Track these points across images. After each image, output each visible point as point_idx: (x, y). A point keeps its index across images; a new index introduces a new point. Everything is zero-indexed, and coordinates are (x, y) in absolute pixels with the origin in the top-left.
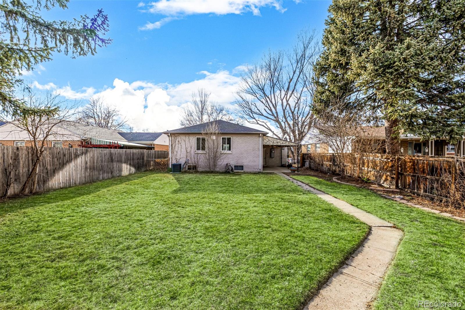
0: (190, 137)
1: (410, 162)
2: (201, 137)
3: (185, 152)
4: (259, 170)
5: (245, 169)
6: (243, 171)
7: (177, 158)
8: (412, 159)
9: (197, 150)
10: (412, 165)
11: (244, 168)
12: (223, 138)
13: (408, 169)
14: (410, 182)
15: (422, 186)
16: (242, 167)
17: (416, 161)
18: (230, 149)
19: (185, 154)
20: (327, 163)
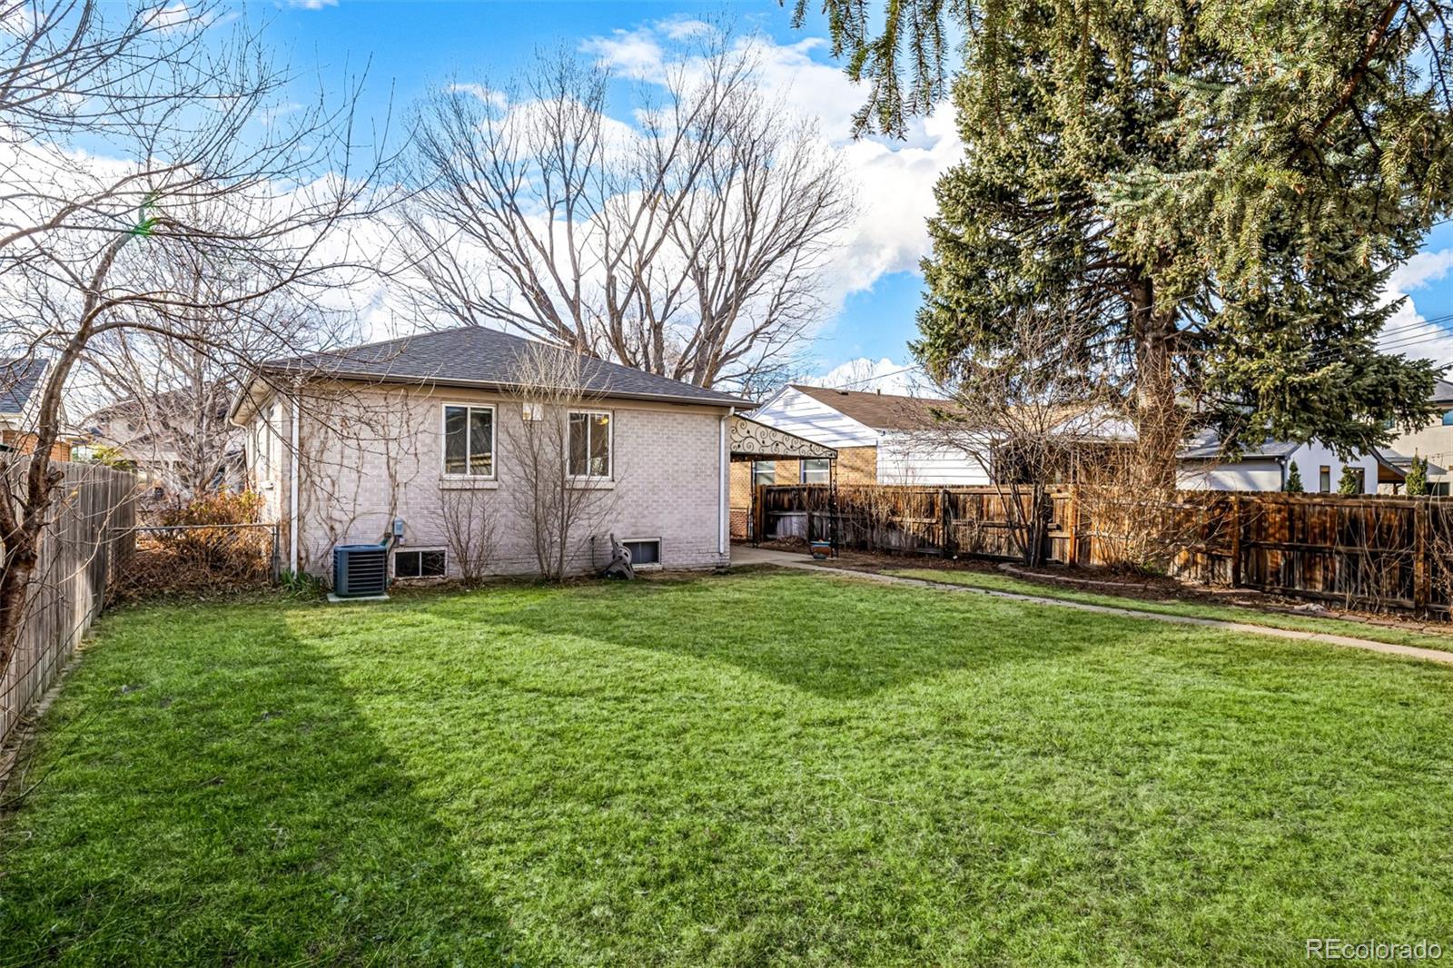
0: (411, 404)
1: (1279, 511)
2: (469, 406)
3: (385, 484)
4: (717, 559)
5: (669, 559)
6: (657, 566)
7: (336, 514)
8: (1287, 503)
9: (452, 470)
10: (1283, 519)
11: (663, 550)
12: (573, 417)
13: (1271, 531)
14: (1277, 564)
15: (1319, 575)
16: (652, 550)
17: (1297, 508)
18: (604, 472)
19: (385, 495)
20: (911, 522)
